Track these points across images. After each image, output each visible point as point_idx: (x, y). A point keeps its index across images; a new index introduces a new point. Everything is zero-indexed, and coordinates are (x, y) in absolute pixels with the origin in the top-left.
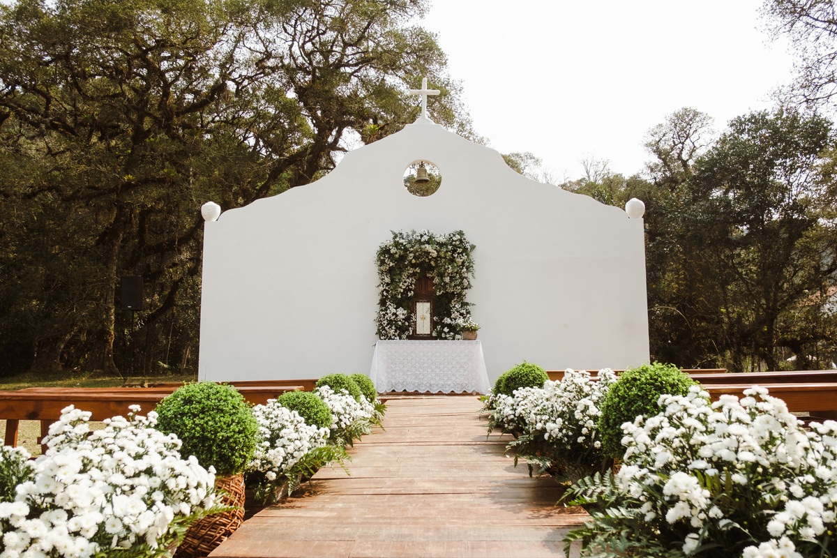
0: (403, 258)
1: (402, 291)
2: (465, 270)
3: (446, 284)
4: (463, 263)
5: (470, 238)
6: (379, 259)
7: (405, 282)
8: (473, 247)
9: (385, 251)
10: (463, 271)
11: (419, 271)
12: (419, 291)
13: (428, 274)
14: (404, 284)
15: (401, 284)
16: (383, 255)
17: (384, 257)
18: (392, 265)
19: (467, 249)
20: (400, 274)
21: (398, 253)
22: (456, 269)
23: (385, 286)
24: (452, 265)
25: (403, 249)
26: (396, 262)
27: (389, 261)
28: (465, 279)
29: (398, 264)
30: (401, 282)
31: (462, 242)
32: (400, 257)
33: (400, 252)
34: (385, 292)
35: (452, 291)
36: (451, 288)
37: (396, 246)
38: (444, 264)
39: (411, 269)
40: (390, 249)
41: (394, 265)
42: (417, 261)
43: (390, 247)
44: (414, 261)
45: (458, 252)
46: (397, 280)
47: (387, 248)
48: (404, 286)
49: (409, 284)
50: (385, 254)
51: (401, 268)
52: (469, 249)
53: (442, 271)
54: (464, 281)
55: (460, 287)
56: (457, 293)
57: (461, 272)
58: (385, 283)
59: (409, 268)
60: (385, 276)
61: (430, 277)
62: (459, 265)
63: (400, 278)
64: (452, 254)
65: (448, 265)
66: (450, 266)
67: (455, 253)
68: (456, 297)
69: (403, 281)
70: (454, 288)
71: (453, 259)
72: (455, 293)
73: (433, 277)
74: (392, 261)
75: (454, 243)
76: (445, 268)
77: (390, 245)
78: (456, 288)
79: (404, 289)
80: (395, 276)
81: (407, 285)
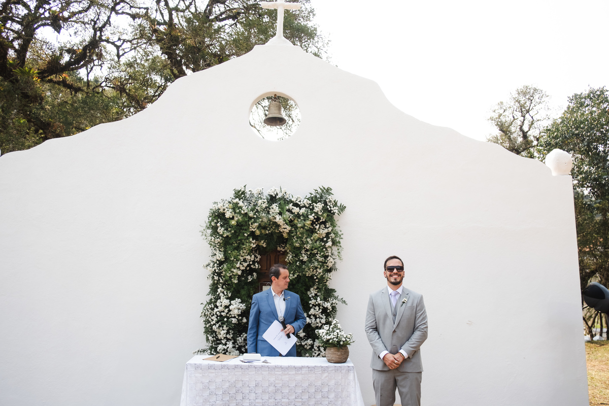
0: (241, 227)
1: (240, 273)
2: (330, 244)
3: (302, 262)
4: (328, 234)
5: (338, 196)
6: (209, 226)
7: (245, 260)
8: (342, 208)
9: (218, 216)
10: (327, 245)
11: (264, 245)
12: (266, 270)
13: (279, 248)
14: (242, 263)
15: (239, 264)
16: (215, 221)
17: (216, 223)
18: (227, 236)
19: (334, 214)
20: (238, 248)
21: (236, 219)
22: (318, 243)
23: (216, 265)
24: (312, 238)
25: (243, 214)
26: (233, 231)
27: (223, 229)
28: (330, 257)
29: (235, 235)
30: (238, 261)
31: (327, 205)
32: (237, 225)
33: (238, 218)
34: (216, 274)
35: (311, 274)
36: (309, 269)
37: (234, 209)
38: (300, 235)
39: (254, 241)
40: (225, 211)
41: (230, 236)
42: (263, 231)
43: (224, 210)
44: (258, 233)
45: (321, 221)
46: (233, 259)
47: (221, 211)
48: (243, 266)
49: (251, 263)
50: (217, 220)
51: (239, 240)
52: (336, 214)
53: (297, 245)
54: (328, 259)
55: (322, 270)
56: (317, 278)
57: (324, 247)
58: (217, 260)
59: (251, 239)
60: (218, 251)
61: (281, 251)
62: (322, 237)
63: (238, 255)
64: (313, 223)
65: (306, 238)
66: (308, 240)
67: (317, 223)
68: (317, 282)
69: (242, 259)
70: (313, 271)
71: (314, 230)
72: (315, 278)
73: (286, 251)
74: (226, 229)
75: (317, 205)
76: (303, 241)
77: (225, 207)
78: (317, 271)
79: (243, 270)
80: (231, 252)
81: (248, 265)
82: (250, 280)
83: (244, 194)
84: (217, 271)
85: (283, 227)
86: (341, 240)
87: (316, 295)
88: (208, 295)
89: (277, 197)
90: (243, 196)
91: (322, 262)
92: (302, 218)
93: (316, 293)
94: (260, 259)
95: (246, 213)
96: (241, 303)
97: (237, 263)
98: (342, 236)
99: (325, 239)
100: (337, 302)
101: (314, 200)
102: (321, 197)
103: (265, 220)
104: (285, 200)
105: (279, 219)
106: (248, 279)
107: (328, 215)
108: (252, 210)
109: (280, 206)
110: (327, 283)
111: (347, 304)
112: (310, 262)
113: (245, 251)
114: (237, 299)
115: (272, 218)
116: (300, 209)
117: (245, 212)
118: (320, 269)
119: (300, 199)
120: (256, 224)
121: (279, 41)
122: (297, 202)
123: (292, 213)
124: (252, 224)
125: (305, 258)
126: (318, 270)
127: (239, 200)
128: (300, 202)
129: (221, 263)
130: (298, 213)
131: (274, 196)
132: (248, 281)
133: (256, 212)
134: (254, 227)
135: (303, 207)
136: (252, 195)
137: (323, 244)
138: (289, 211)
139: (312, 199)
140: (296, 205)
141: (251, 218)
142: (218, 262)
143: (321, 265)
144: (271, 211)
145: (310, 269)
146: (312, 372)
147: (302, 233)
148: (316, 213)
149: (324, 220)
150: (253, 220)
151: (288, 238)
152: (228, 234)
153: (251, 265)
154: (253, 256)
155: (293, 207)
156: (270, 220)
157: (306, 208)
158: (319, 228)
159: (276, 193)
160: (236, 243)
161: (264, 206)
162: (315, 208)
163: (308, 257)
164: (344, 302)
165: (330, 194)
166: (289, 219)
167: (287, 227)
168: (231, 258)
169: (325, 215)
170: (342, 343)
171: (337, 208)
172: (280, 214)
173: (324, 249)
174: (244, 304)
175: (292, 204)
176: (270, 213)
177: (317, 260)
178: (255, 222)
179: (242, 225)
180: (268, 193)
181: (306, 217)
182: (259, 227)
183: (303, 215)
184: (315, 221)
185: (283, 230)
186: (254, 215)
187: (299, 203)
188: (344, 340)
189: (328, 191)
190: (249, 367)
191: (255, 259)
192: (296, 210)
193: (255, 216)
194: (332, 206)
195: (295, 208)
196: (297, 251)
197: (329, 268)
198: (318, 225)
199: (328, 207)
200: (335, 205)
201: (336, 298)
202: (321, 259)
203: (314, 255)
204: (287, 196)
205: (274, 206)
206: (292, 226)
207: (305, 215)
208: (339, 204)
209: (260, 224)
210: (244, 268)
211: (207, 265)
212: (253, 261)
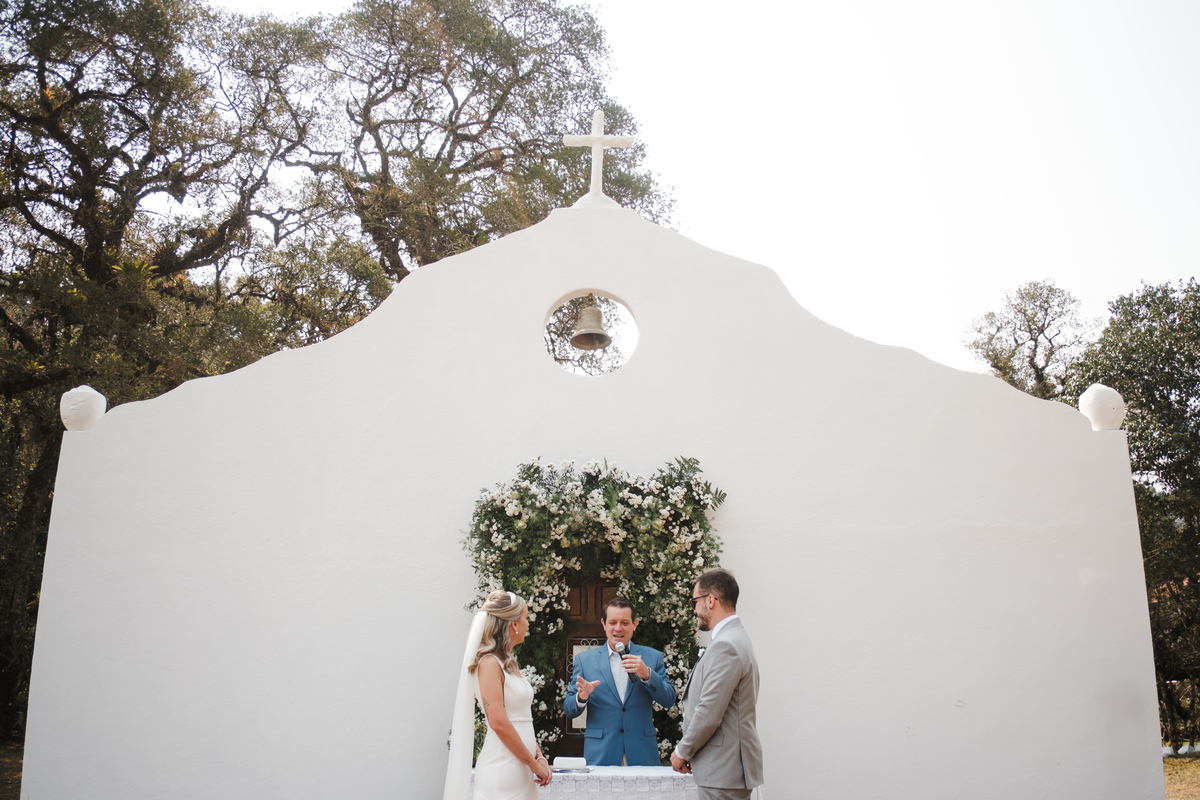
0: (536, 531)
2: (699, 561)
3: (649, 597)
4: (695, 545)
5: (710, 473)
6: (476, 532)
7: (542, 595)
8: (720, 498)
9: (493, 513)
10: (695, 563)
11: (578, 567)
12: (580, 615)
13: (603, 573)
14: (537, 599)
16: (487, 522)
17: (490, 525)
18: (510, 549)
19: (705, 506)
20: (529, 572)
21: (525, 517)
22: (677, 560)
24: (666, 551)
25: (538, 509)
26: (520, 541)
27: (501, 536)
29: (525, 547)
30: (530, 595)
31: (692, 491)
32: (528, 528)
33: (529, 515)
35: (665, 618)
36: (662, 610)
37: (521, 499)
38: (644, 547)
39: (559, 559)
40: (505, 504)
41: (514, 549)
42: (575, 541)
43: (503, 501)
44: (565, 543)
45: (682, 520)
47: (498, 503)
48: (539, 605)
49: (554, 599)
50: (490, 520)
51: (532, 557)
52: (709, 506)
53: (639, 565)
55: (685, 610)
56: (677, 626)
57: (689, 567)
59: (554, 555)
60: (492, 578)
61: (609, 579)
62: (684, 550)
63: (530, 585)
64: (667, 524)
65: (656, 551)
66: (659, 554)
67: (674, 524)
68: (677, 634)
69: (536, 591)
70: (669, 613)
71: (669, 537)
72: (673, 625)
73: (616, 579)
74: (508, 537)
75: (674, 491)
76: (650, 558)
77: (504, 497)
78: (676, 613)
79: (538, 614)
80: (517, 578)
81: (547, 603)
82: (552, 632)
83: (539, 473)
85: (612, 531)
86: (719, 555)
87: (675, 658)
89: (601, 477)
90: (536, 475)
91: (685, 596)
92: (646, 515)
93: (675, 654)
94: (569, 593)
95: (544, 508)
96: (536, 673)
98: (721, 548)
99: (691, 553)
101: (668, 482)
102: (681, 477)
103: (579, 519)
104: (614, 482)
105: (605, 518)
106: (548, 630)
107: (694, 510)
108: (555, 501)
109: (607, 494)
110: (696, 637)
112: (663, 596)
113: (542, 578)
114: (528, 666)
115: (592, 515)
116: (643, 499)
117: (543, 504)
118: (682, 608)
119: (642, 480)
120: (564, 527)
121: (595, 200)
122: (638, 485)
123: (628, 505)
124: (555, 527)
125: (654, 589)
126: (679, 610)
127: (531, 483)
128: (643, 484)
130: (640, 506)
131: (594, 474)
132: (549, 633)
133: (561, 506)
134: (558, 532)
135: (649, 494)
136: (553, 474)
137: (687, 562)
138: (624, 502)
139: (664, 480)
140: (636, 491)
141: (552, 516)
143: (683, 602)
144: (590, 503)
145: (664, 608)
146: (681, 788)
147: (647, 543)
148: (674, 506)
149: (688, 518)
150: (557, 519)
151: (620, 553)
152: (512, 545)
153: (554, 603)
154: (557, 586)
155: (631, 495)
156: (588, 519)
157: (655, 496)
158: (679, 532)
159: (597, 470)
160: (526, 562)
161: (577, 493)
162: (671, 496)
163: (659, 588)
165: (695, 470)
166: (623, 517)
167: (619, 530)
169: (689, 509)
171: (710, 496)
172: (607, 507)
173: (690, 573)
174: (543, 676)
175: (628, 489)
176: (589, 506)
177: (677, 592)
178: (561, 522)
179: (538, 529)
180: (584, 470)
181: (654, 512)
182: (568, 533)
183: (649, 509)
184: (670, 519)
185: (613, 537)
186: (559, 510)
187: (642, 488)
189: (690, 465)
190: (564, 779)
191: (559, 594)
192: (636, 500)
193: (561, 512)
194: (700, 492)
195: (634, 496)
196: (638, 577)
198: (677, 528)
199: (695, 494)
200: (707, 491)
202: (684, 591)
203: (671, 583)
204: (619, 476)
205: (595, 493)
206: (627, 530)
207: (652, 508)
208: (713, 490)
209: (570, 527)
210: (540, 609)
211: (472, 605)
212: (556, 596)
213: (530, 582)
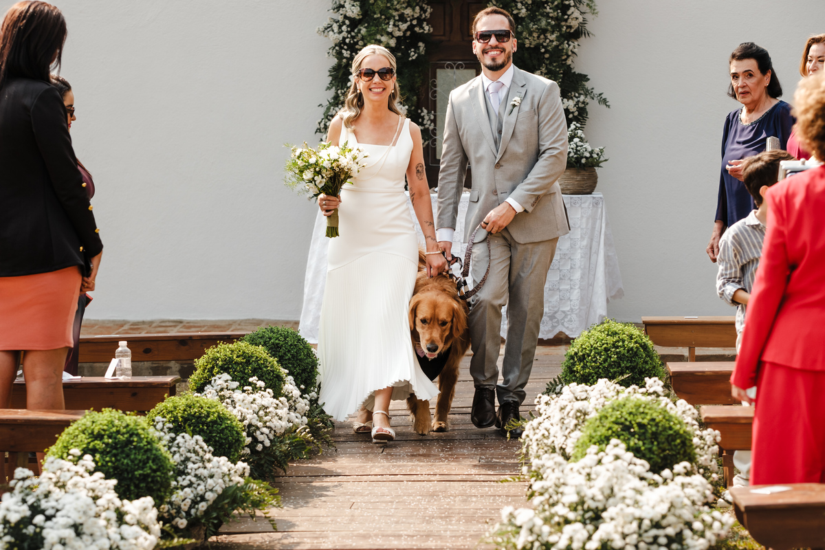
12: (444, 35)
14: (397, 23)
15: (391, 26)
23: (344, 28)
28: (572, 9)
30: (389, 19)
34: (345, 47)
35: (534, 43)
36: (531, 34)
46: (379, 15)
48: (399, 30)
49: (415, 22)
54: (569, 13)
55: (556, 34)
56: (547, 51)
58: (346, 17)
63: (389, 8)
68: (547, 59)
70: (538, 37)
72: (543, 50)
78: (546, 38)
79: (398, 38)
81: (408, 27)
82: (414, 58)
84: (347, 41)
88: (328, 88)
91: (556, 19)
94: (431, 14)
97: (388, 24)
100: (588, 100)
106: (409, 56)
110: (569, 62)
111: (609, 106)
112: (532, 19)
118: (552, 33)
126: (548, 35)
129: (354, 23)
132: (410, 59)
142: (347, 22)
143: (552, 26)
153: (415, 26)
154: (417, 8)
163: (527, 10)
164: (604, 101)
168: (375, 13)
170: (583, 161)
177: (547, 16)
188: (588, 155)
191: (421, 15)
197: (572, 31)
201: (587, 93)
202: (554, 13)
210: (401, 34)
211: (326, 29)
212: (419, 19)
213: (389, 5)
